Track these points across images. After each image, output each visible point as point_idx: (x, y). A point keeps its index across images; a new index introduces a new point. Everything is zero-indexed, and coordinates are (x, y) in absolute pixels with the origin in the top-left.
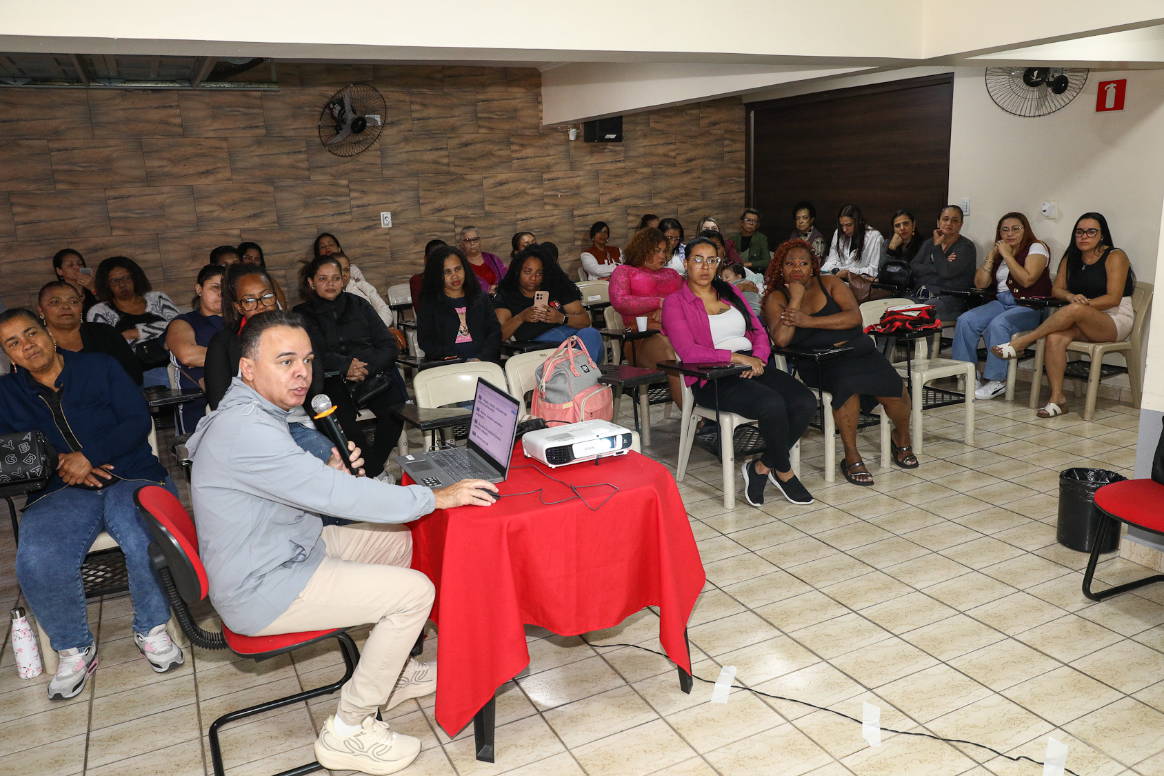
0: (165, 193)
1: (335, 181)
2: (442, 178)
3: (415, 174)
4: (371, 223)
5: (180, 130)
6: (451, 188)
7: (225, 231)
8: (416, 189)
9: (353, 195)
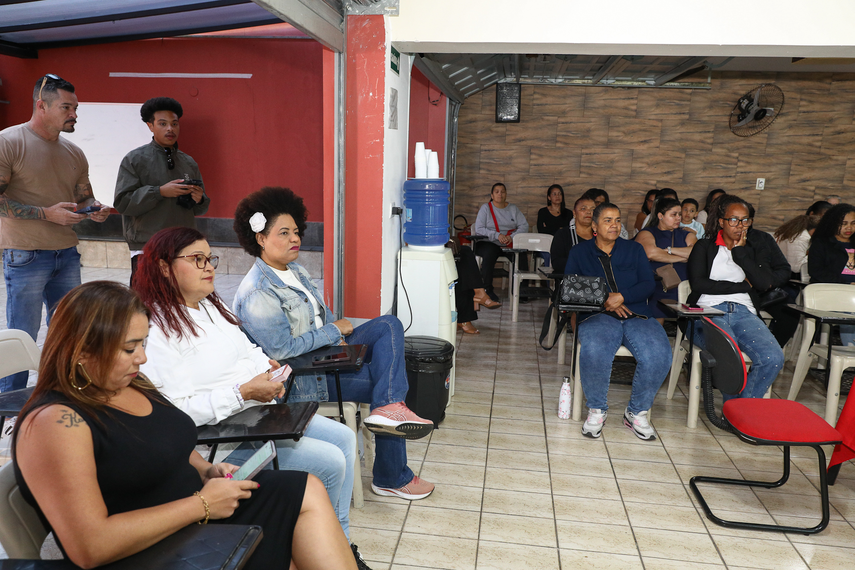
0: (616, 153)
1: (729, 154)
2: (812, 157)
3: (791, 153)
4: (749, 185)
5: (634, 113)
6: (817, 165)
7: (647, 181)
8: (790, 164)
9: (740, 164)
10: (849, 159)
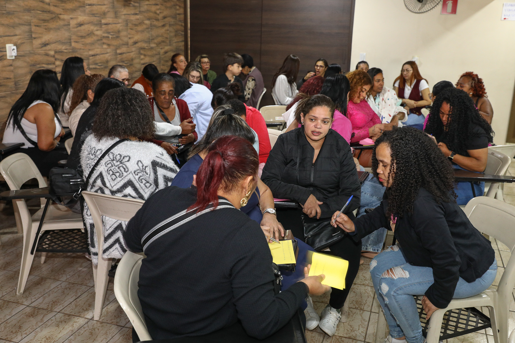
2: (46, 16)
3: (29, 10)
6: (51, 25)
8: (30, 24)
10: (72, 18)
